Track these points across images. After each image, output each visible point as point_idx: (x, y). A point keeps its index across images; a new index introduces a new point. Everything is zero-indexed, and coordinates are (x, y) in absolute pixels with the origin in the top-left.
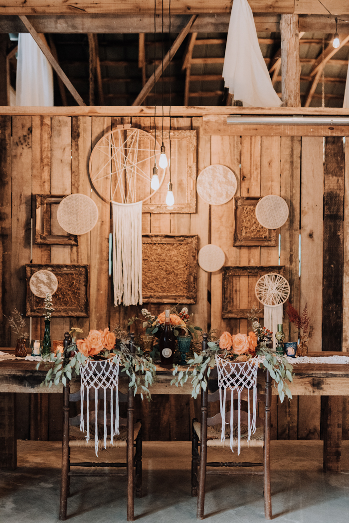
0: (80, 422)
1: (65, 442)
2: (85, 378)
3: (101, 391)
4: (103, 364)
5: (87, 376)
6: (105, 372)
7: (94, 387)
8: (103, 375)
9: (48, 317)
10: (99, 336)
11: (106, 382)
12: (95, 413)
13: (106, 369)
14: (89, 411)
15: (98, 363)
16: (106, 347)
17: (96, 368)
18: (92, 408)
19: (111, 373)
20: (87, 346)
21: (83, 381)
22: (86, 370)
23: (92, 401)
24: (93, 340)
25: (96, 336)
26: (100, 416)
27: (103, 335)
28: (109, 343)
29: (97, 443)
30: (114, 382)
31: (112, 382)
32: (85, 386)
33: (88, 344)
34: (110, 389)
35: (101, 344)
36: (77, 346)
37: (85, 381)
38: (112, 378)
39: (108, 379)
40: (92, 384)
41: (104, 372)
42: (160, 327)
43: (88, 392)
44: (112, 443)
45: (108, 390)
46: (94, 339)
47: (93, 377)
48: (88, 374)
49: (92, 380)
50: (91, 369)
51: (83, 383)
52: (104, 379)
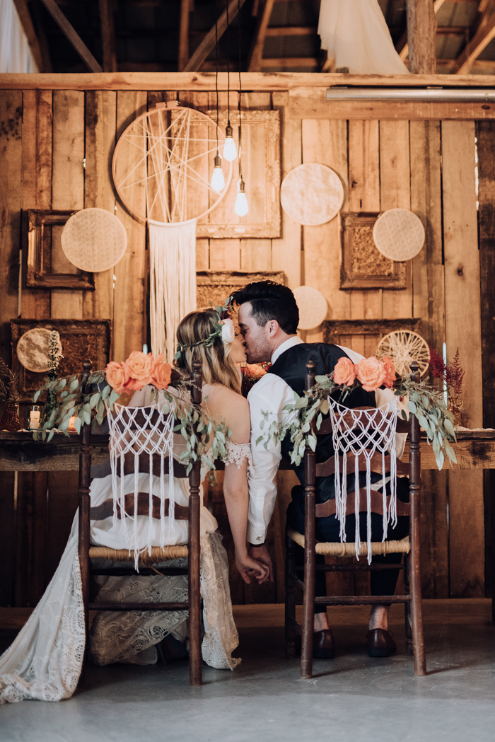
1: (83, 548)
2: (118, 436)
3: (144, 458)
4: (148, 411)
5: (120, 434)
6: (151, 425)
7: (133, 451)
8: (149, 429)
10: (146, 362)
11: (152, 442)
13: (154, 421)
15: (140, 411)
16: (155, 384)
17: (135, 418)
19: (161, 427)
21: (114, 443)
22: (119, 422)
26: (143, 502)
27: (154, 363)
28: (160, 378)
30: (166, 442)
31: (163, 443)
32: (117, 450)
34: (160, 455)
35: (148, 375)
37: (118, 442)
38: (162, 436)
39: (155, 438)
40: (129, 446)
41: (149, 424)
43: (123, 458)
45: (156, 456)
46: (137, 364)
47: (131, 434)
48: (122, 429)
49: (129, 439)
50: (127, 419)
51: (114, 445)
52: (149, 437)
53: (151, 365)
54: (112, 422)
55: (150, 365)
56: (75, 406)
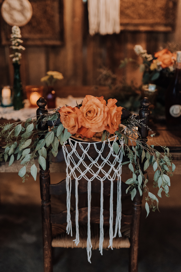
0: (67, 223)
1: (47, 243)
2: (72, 166)
3: (96, 184)
4: (99, 146)
5: (75, 164)
6: (102, 157)
7: (86, 178)
8: (100, 161)
9: (17, 59)
10: (99, 109)
11: (103, 171)
12: (87, 211)
13: (105, 155)
14: (79, 208)
15: (92, 146)
16: (108, 130)
17: (88, 152)
18: (83, 204)
19: (112, 159)
20: (76, 120)
21: (69, 171)
22: (73, 155)
23: (83, 195)
24: (89, 115)
25: (95, 107)
26: (95, 214)
27: (106, 109)
28: (112, 124)
29: (89, 245)
30: (116, 171)
31: (113, 172)
32: (72, 177)
33: (80, 117)
34: (110, 181)
35: (101, 124)
36: (59, 116)
37: (72, 170)
38: (112, 166)
39: (107, 168)
40: (83, 174)
41: (100, 157)
42: (161, 72)
43: (77, 184)
44: (111, 245)
45: (107, 183)
46: (90, 112)
47: (85, 165)
48: (77, 161)
49: (83, 168)
50: (81, 153)
51: (69, 173)
52: (100, 168)
53: (104, 112)
54: (67, 154)
55: (102, 113)
56: (30, 153)
